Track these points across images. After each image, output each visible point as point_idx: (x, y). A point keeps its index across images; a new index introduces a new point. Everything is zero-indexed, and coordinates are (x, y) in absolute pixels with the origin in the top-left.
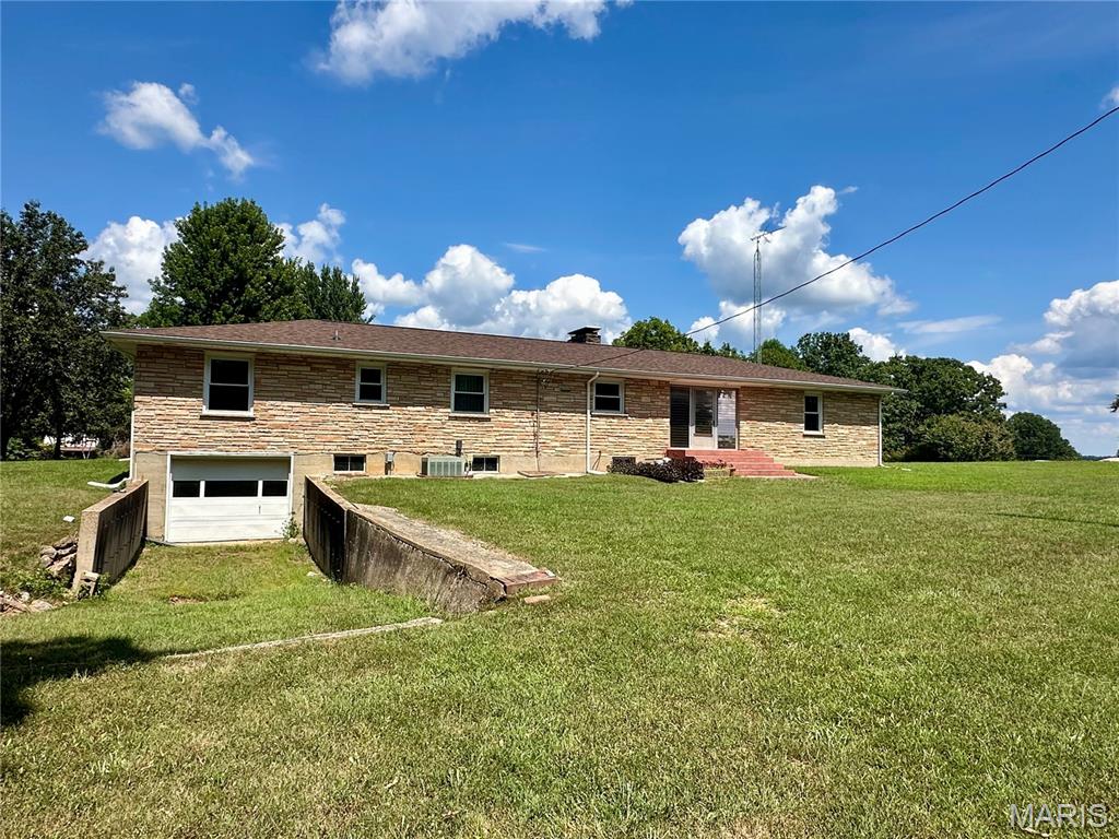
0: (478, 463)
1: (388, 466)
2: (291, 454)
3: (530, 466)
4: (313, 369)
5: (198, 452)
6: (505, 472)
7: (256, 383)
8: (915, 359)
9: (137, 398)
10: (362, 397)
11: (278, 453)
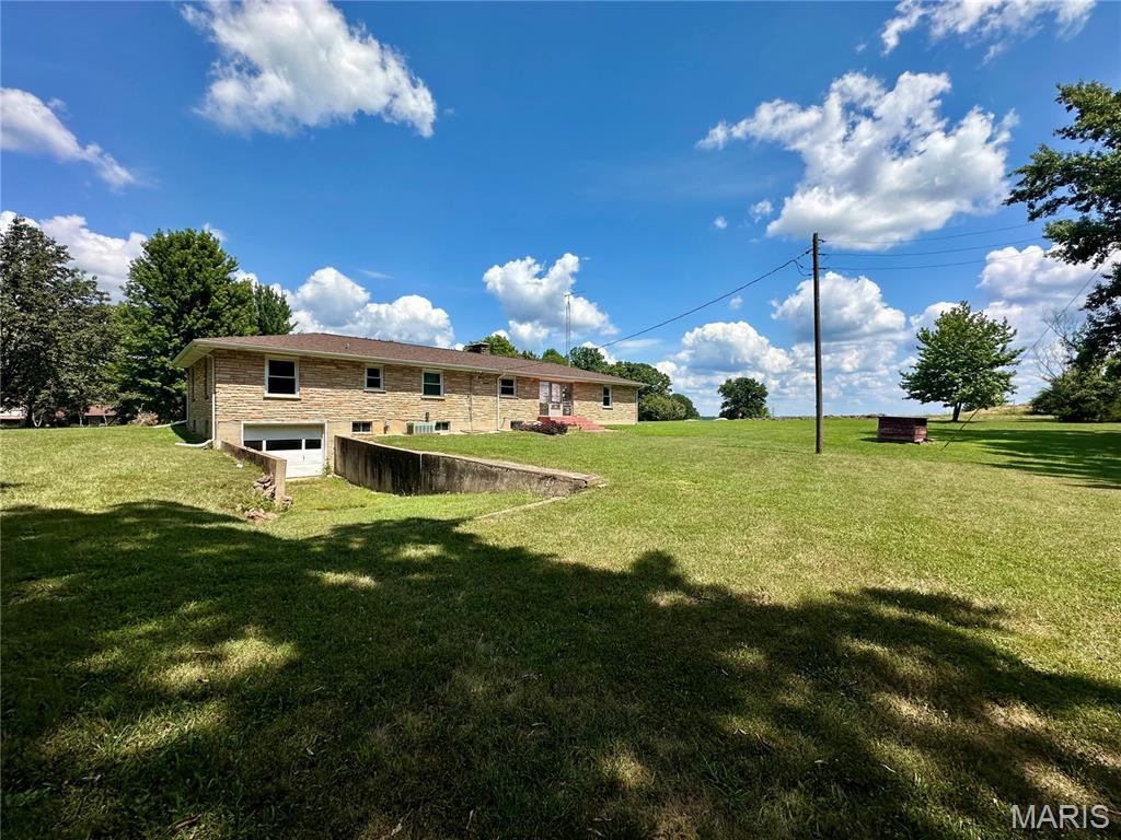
0: (438, 426)
1: (386, 429)
2: (325, 421)
3: (467, 427)
4: (338, 368)
5: (263, 422)
6: (455, 430)
7: (301, 376)
8: (629, 364)
9: (217, 385)
10: (369, 386)
11: (316, 421)
